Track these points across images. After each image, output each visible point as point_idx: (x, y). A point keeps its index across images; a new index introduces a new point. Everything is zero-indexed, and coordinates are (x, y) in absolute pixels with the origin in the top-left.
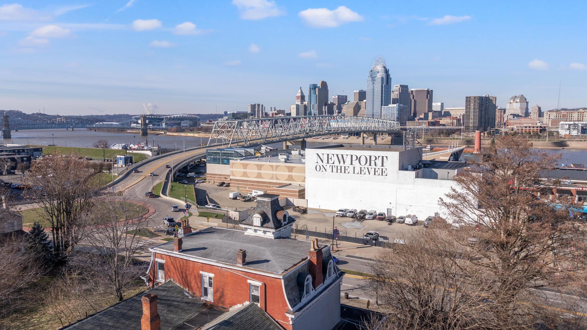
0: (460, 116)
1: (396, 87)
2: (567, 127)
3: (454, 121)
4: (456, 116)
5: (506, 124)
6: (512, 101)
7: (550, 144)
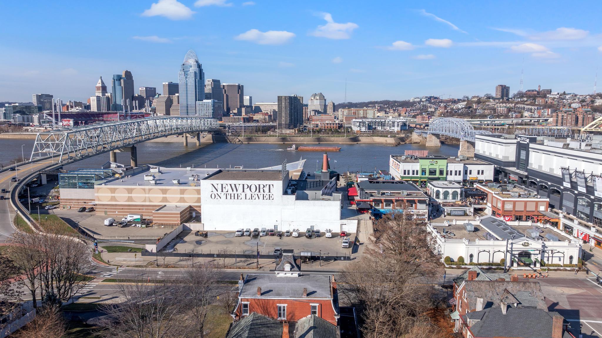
0: (271, 112)
1: (208, 81)
2: (358, 124)
3: (266, 117)
4: (267, 112)
5: (310, 119)
6: (313, 98)
7: (347, 140)
